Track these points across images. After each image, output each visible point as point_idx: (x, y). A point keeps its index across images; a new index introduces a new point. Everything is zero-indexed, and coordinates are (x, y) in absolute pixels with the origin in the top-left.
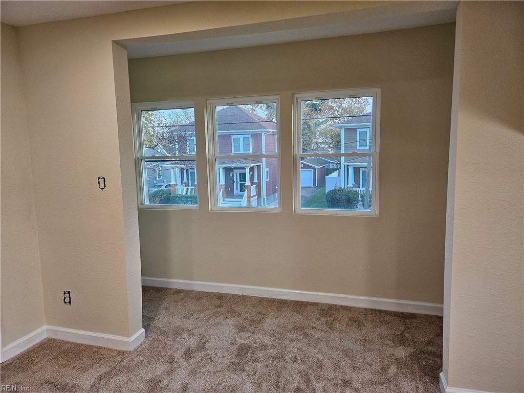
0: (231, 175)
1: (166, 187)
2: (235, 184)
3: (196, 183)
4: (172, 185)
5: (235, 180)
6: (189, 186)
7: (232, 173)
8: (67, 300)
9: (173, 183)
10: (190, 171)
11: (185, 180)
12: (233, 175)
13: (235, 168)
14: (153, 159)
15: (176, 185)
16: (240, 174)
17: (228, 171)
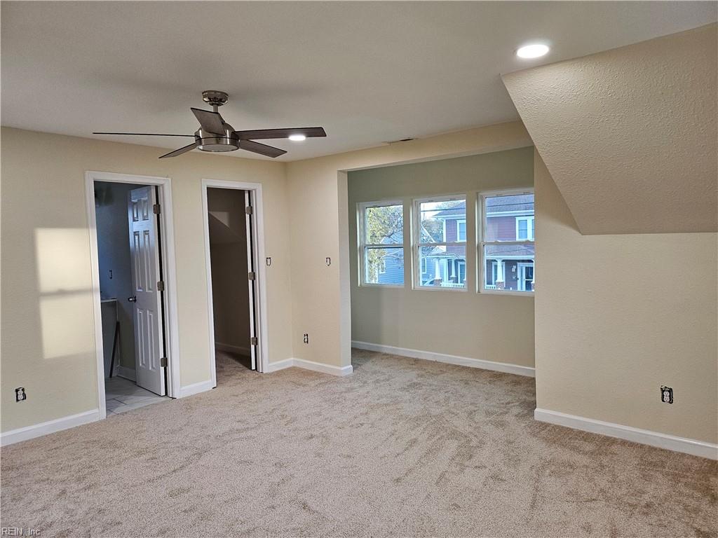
0: (513, 270)
1: (431, 283)
2: (519, 281)
3: (465, 279)
4: (437, 280)
5: (519, 276)
6: (457, 282)
7: (515, 267)
8: (306, 340)
9: (438, 277)
10: (459, 263)
11: (453, 275)
12: (516, 269)
13: (519, 261)
14: (374, 247)
15: (441, 281)
16: (526, 268)
17: (509, 264)
